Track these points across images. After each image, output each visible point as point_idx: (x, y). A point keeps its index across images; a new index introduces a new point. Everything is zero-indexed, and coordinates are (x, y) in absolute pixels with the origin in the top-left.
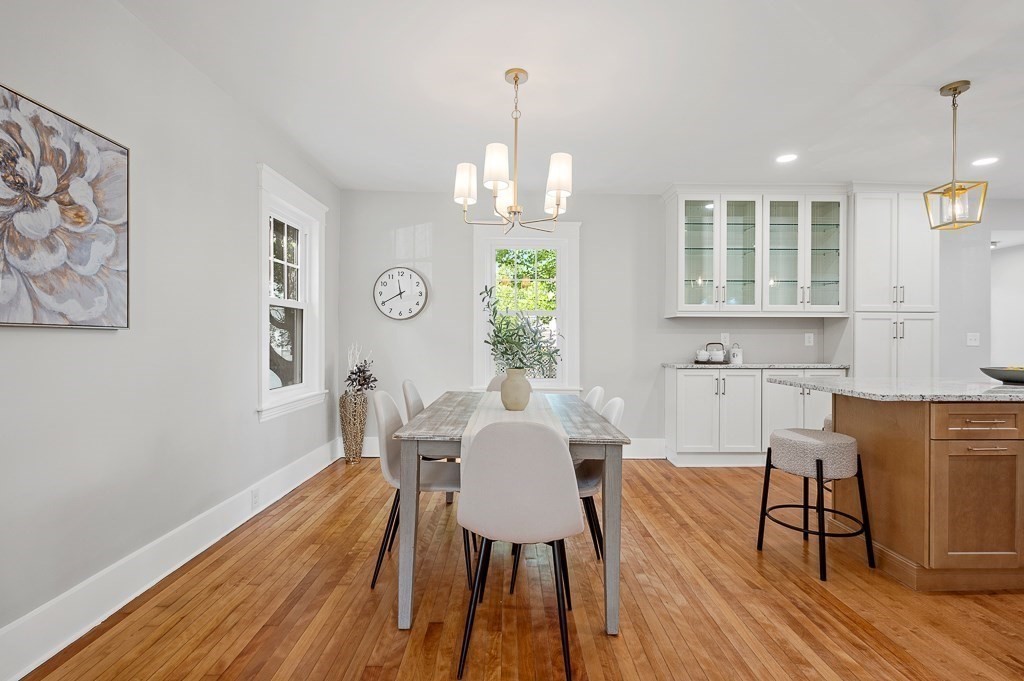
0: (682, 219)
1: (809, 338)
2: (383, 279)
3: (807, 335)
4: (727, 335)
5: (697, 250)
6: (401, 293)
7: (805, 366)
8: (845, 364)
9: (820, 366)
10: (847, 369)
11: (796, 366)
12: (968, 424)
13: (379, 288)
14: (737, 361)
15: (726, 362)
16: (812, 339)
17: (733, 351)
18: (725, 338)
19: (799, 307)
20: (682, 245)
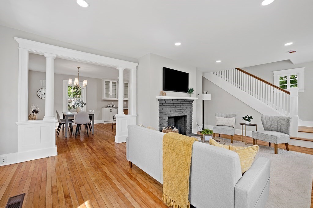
0: (105, 84)
2: (40, 90)
3: (125, 102)
4: (113, 102)
5: (108, 89)
6: (44, 94)
13: (38, 92)
14: (114, 106)
15: (113, 106)
20: (105, 88)
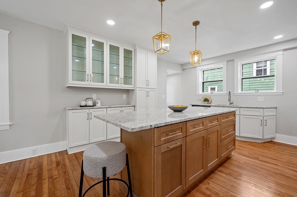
1: (124, 96)
3: (124, 95)
4: (95, 95)
7: (122, 106)
8: (134, 105)
9: (127, 106)
10: (134, 106)
11: (119, 106)
12: (168, 135)
14: (99, 105)
15: (93, 106)
16: (125, 97)
17: (97, 101)
18: (94, 96)
19: (120, 85)
